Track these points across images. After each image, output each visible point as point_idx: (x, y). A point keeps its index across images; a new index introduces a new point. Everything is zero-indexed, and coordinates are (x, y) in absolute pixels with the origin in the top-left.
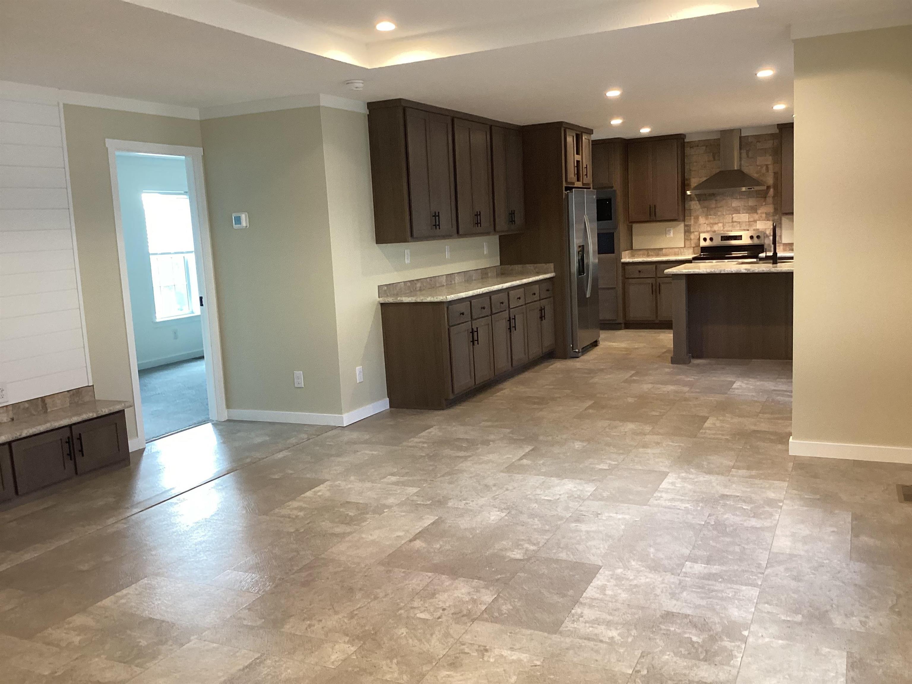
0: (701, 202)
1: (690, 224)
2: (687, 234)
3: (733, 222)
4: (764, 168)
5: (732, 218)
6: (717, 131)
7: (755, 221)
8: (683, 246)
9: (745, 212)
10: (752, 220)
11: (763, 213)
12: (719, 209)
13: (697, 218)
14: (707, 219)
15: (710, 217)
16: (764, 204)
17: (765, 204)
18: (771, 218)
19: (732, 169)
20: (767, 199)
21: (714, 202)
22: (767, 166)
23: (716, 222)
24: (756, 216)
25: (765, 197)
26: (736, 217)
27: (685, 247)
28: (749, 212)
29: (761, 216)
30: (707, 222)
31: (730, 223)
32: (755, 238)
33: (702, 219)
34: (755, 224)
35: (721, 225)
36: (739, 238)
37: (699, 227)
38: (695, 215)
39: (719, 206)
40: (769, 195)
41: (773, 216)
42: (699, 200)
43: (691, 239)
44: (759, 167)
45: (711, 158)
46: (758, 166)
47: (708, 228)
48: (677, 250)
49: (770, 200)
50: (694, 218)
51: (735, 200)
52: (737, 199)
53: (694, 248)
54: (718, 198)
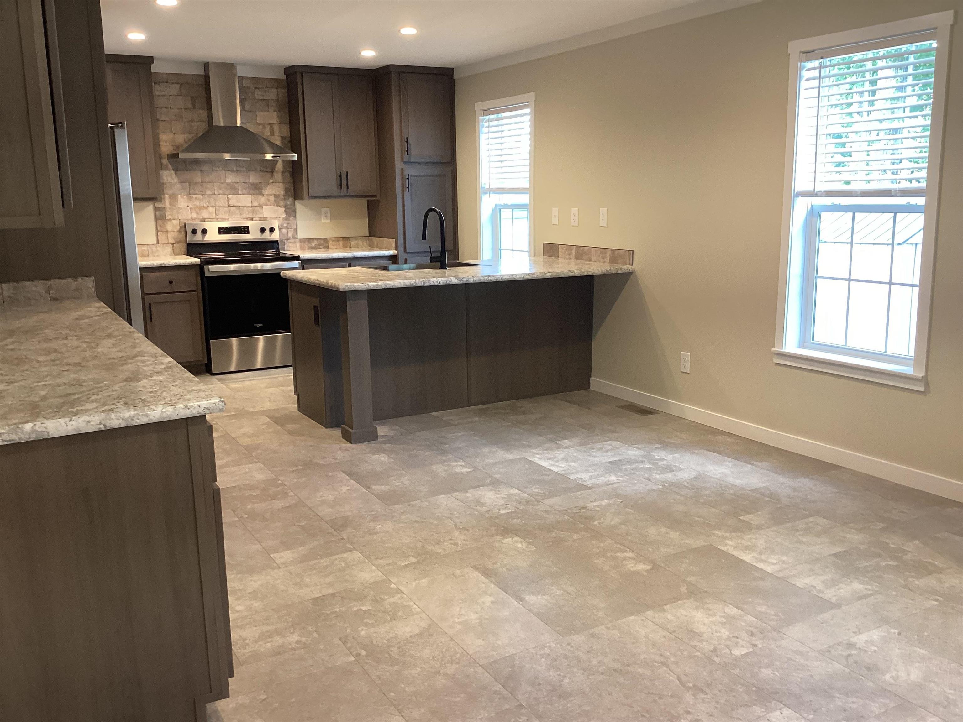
0: (179, 173)
1: (164, 206)
2: (160, 222)
3: (229, 206)
4: (268, 128)
5: (228, 201)
6: (197, 63)
7: (261, 206)
8: (155, 242)
9: (245, 191)
10: (256, 204)
11: (271, 195)
12: (209, 186)
13: (173, 197)
14: (190, 199)
15: (194, 196)
16: (271, 181)
17: (273, 182)
18: (282, 203)
19: (217, 125)
20: (275, 174)
21: (199, 174)
22: (271, 125)
23: (205, 205)
24: (263, 200)
25: (272, 172)
26: (234, 199)
27: (158, 243)
28: (252, 192)
29: (269, 200)
30: (190, 206)
31: (224, 207)
32: (267, 231)
33: (182, 200)
34: (261, 211)
35: (211, 209)
36: (245, 230)
37: (178, 213)
38: (170, 192)
39: (207, 179)
40: (276, 169)
41: (285, 199)
42: (176, 170)
43: (167, 232)
44: (261, 127)
45: (190, 105)
46: (259, 124)
47: (193, 214)
48: (145, 248)
49: (278, 176)
50: (170, 197)
51: (230, 172)
52: (232, 171)
53: (173, 244)
54: (205, 168)
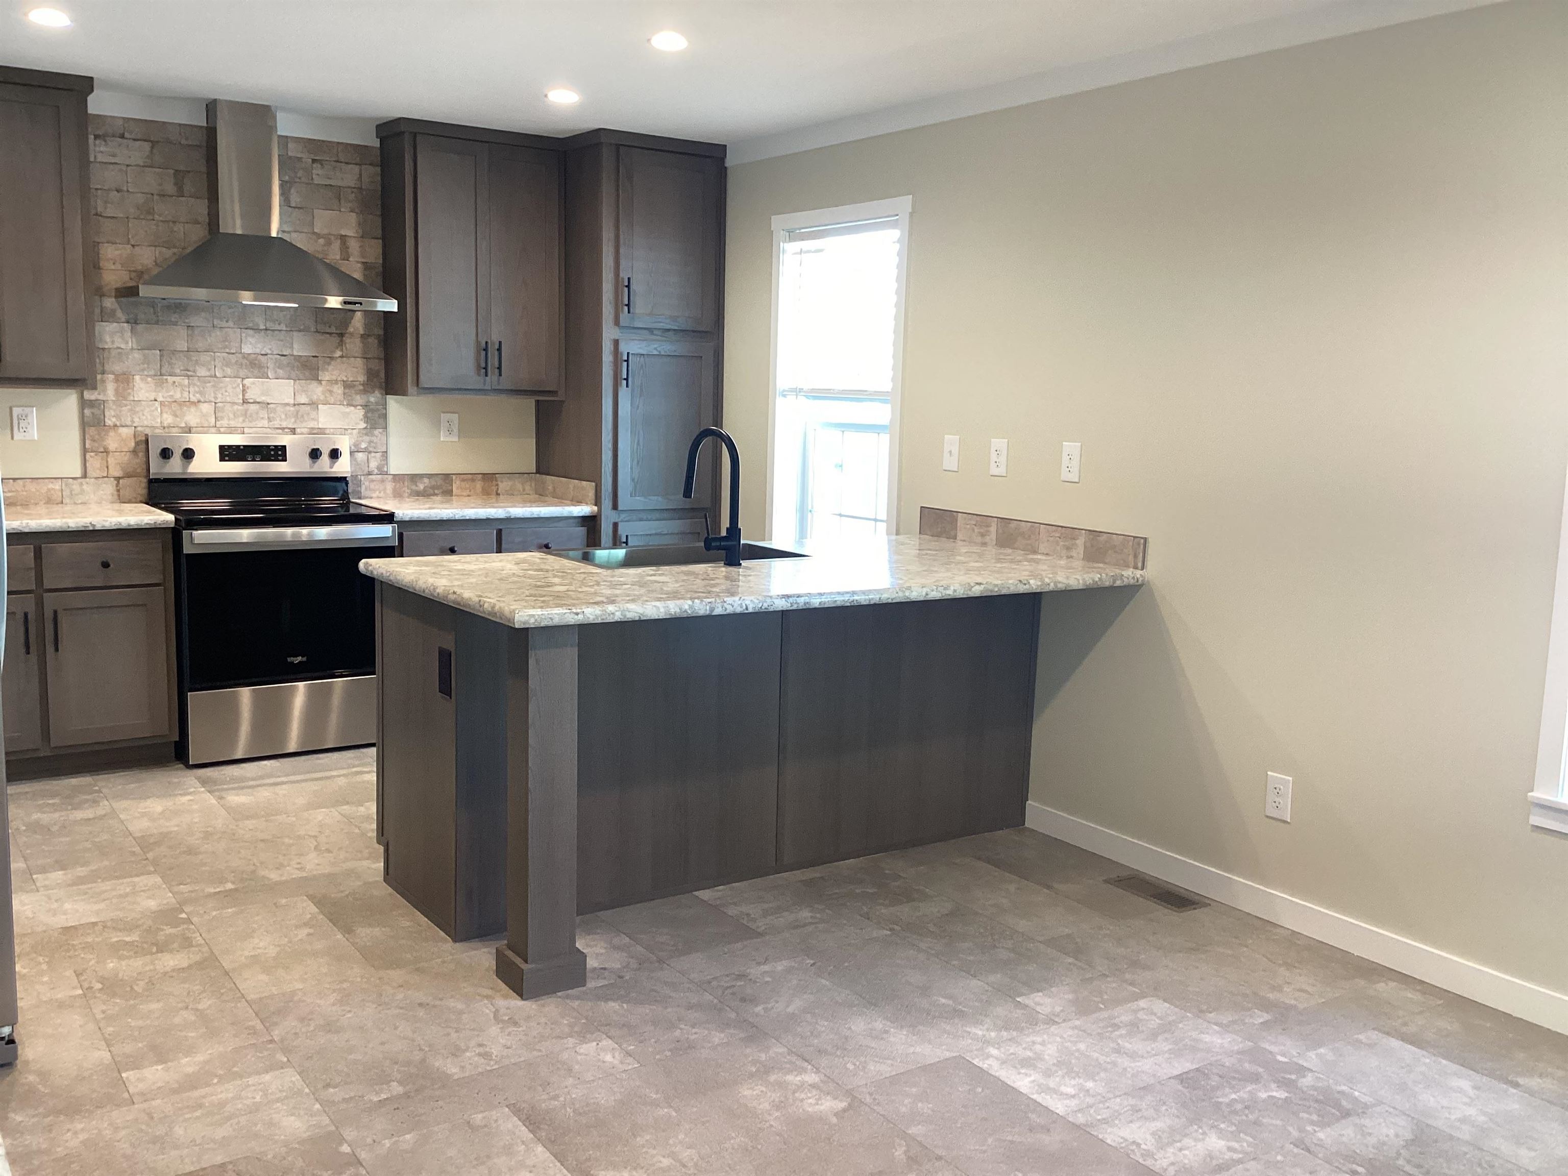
0: (140, 328)
1: (101, 397)
2: (91, 431)
3: (245, 402)
4: (337, 245)
5: (244, 391)
6: (191, 101)
7: (313, 404)
8: (78, 474)
9: (280, 372)
10: (303, 399)
11: (336, 382)
12: (205, 357)
13: (124, 379)
14: (160, 384)
15: (170, 379)
16: (338, 353)
17: (342, 357)
18: (359, 399)
19: (231, 231)
20: (347, 339)
21: (184, 332)
22: (343, 238)
23: (193, 399)
24: (317, 391)
25: (341, 335)
26: (256, 388)
27: (85, 476)
28: (293, 375)
29: (331, 392)
30: (160, 399)
31: (234, 403)
32: (325, 458)
33: (142, 385)
34: (313, 414)
35: (206, 408)
36: (279, 453)
37: (133, 411)
38: (118, 368)
39: (200, 345)
40: (351, 329)
41: (365, 392)
42: (133, 322)
43: (106, 451)
44: (321, 241)
45: (170, 188)
46: (319, 236)
47: (165, 416)
48: (57, 486)
49: (354, 345)
50: (117, 380)
51: (251, 332)
52: (257, 330)
53: (118, 479)
54: (197, 320)
